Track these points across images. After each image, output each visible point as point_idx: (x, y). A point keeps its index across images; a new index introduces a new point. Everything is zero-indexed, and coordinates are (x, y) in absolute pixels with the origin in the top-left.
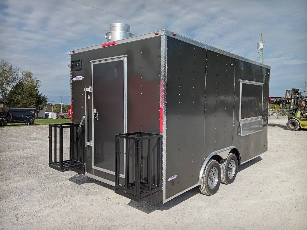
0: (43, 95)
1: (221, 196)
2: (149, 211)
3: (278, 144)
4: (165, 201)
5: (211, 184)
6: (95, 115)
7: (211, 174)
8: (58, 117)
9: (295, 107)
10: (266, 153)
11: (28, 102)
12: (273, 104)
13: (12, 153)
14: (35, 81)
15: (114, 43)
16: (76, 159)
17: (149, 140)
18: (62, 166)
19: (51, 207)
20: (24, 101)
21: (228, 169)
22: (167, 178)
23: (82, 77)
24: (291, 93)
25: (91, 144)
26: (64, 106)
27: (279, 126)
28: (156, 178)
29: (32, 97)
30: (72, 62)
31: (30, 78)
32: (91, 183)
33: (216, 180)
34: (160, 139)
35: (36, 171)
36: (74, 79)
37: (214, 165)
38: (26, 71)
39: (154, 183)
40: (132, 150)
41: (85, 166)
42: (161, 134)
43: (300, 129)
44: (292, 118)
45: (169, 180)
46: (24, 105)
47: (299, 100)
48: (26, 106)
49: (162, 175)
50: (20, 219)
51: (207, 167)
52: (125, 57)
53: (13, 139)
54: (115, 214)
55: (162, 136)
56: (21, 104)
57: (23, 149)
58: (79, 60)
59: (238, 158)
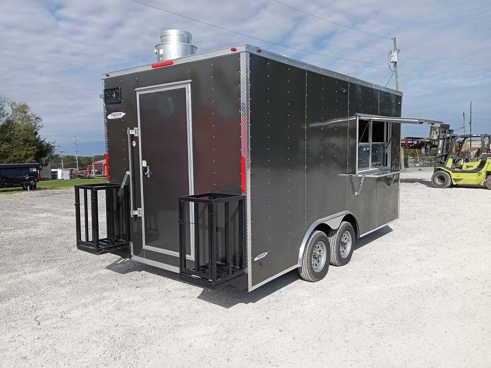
0: (47, 141)
1: (330, 282)
2: (228, 305)
3: (416, 208)
4: (251, 289)
5: (316, 265)
6: (145, 170)
7: (316, 251)
8: (72, 176)
9: (444, 152)
10: (396, 221)
11: (24, 154)
12: (411, 148)
13: (11, 233)
14: (34, 118)
15: (171, 62)
16: (117, 237)
17: (227, 204)
18: (98, 247)
19: (85, 305)
20: (16, 152)
21: (341, 244)
22: (253, 256)
23: (122, 113)
24: (437, 130)
25: (140, 212)
26: (81, 159)
27: (421, 181)
28: (238, 259)
29: (30, 145)
30: (105, 90)
31: (24, 114)
32: (140, 271)
33: (323, 260)
34: (242, 203)
35: (53, 257)
36: (110, 117)
37: (320, 239)
38: (17, 103)
39: (235, 264)
40: (202, 218)
41: (132, 246)
42: (243, 194)
43: (452, 186)
44: (440, 169)
45: (256, 259)
46: (16, 158)
47: (450, 141)
48: (20, 161)
49: (246, 253)
50: (42, 323)
51: (310, 242)
52: (189, 83)
53: (8, 212)
54: (180, 311)
55: (245, 197)
56: (11, 158)
57: (28, 227)
58: (118, 88)
59: (355, 229)
